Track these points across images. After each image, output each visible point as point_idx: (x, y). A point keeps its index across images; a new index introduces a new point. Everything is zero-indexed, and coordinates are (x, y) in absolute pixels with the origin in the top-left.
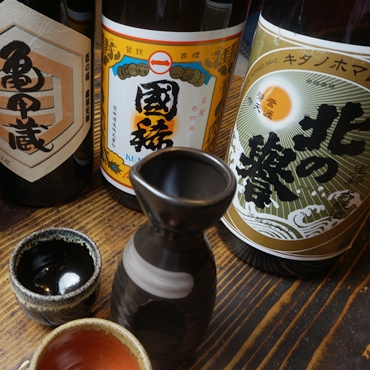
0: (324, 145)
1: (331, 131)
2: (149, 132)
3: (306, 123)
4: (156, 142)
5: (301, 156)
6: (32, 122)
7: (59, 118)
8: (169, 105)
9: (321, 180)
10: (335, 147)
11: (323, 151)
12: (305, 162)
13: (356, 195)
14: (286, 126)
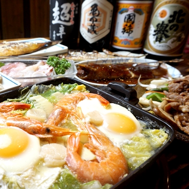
0: (175, 21)
1: (176, 17)
2: (127, 28)
3: (171, 16)
4: (128, 31)
5: (170, 25)
6: (94, 25)
7: (101, 25)
8: (133, 20)
9: (175, 30)
10: (178, 21)
11: (175, 23)
12: (171, 26)
13: (183, 34)
14: (166, 19)
